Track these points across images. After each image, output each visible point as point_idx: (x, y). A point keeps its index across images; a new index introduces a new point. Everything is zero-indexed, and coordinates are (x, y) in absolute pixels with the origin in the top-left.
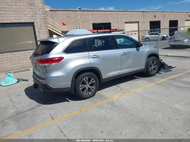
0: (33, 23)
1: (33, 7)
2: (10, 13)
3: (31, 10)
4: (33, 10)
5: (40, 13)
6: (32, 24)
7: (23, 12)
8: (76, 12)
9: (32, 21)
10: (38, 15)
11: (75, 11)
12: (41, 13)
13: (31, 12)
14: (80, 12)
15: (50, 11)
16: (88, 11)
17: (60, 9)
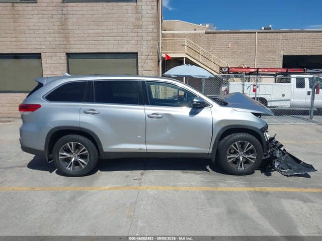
0: (137, 53)
1: (140, 30)
2: (109, 39)
3: (136, 35)
4: (139, 34)
5: (148, 38)
6: (135, 55)
7: (125, 38)
8: (253, 34)
9: (135, 51)
10: (145, 42)
11: (251, 33)
12: (150, 38)
13: (136, 38)
14: (261, 34)
15: (206, 33)
16: (277, 32)
17: (223, 31)
